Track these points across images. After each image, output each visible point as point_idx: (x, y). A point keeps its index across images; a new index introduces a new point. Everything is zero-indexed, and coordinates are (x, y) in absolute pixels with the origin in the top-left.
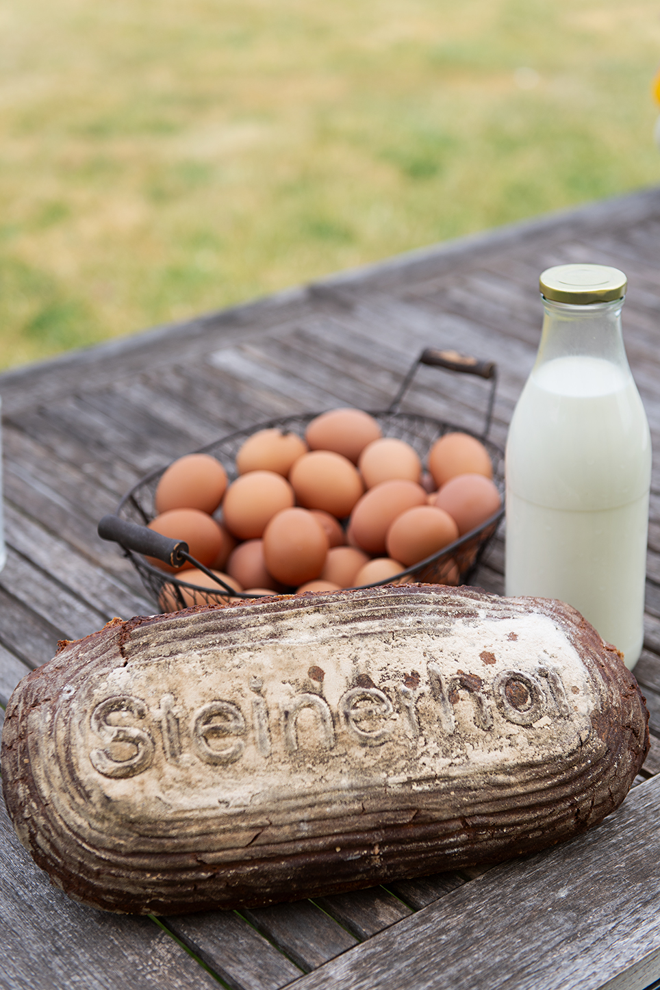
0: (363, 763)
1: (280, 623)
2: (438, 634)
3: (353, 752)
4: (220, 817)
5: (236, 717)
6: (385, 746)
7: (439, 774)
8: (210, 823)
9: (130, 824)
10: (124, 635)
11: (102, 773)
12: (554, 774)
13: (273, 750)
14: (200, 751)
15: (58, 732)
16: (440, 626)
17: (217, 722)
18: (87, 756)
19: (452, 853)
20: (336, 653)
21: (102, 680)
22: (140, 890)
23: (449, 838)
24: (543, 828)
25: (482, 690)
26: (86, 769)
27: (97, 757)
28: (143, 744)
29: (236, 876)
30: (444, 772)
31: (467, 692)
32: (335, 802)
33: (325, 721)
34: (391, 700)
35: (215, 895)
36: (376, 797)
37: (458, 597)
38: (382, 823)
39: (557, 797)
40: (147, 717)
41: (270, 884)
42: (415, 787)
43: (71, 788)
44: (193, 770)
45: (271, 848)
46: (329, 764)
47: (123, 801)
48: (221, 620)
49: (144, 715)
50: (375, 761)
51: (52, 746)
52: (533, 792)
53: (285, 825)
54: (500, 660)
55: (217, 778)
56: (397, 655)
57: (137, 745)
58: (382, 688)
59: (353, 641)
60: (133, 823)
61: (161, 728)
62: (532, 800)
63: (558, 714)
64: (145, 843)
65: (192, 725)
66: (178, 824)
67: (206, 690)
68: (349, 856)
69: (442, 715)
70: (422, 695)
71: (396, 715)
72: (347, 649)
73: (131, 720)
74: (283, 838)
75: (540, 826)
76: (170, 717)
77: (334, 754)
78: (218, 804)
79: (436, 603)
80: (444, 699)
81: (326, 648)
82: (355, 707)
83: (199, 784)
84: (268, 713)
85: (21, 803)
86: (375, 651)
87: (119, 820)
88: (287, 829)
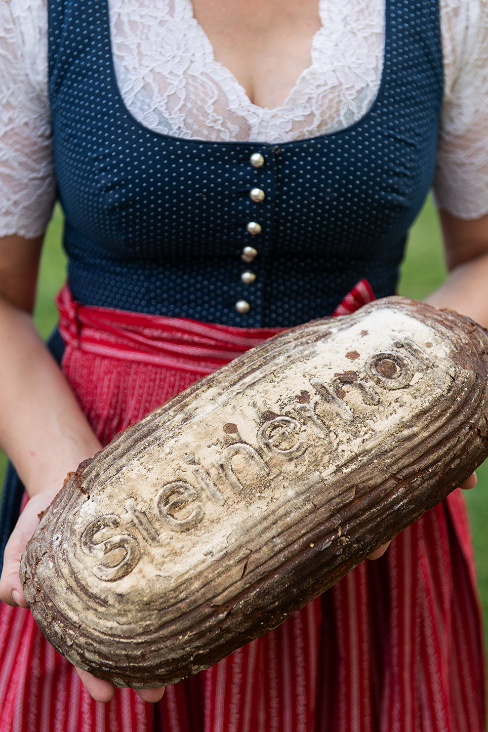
0: (297, 472)
1: (186, 409)
2: (307, 357)
3: (285, 468)
4: (211, 566)
5: (186, 489)
6: (307, 452)
7: (358, 452)
8: (206, 574)
9: (147, 605)
10: (79, 479)
11: (108, 581)
12: (444, 411)
13: (225, 497)
14: (172, 525)
15: (62, 570)
16: (306, 352)
17: (174, 499)
18: (91, 574)
19: (400, 507)
20: (237, 407)
21: (77, 517)
22: (181, 652)
23: (391, 496)
24: (459, 456)
25: (359, 379)
26: (95, 584)
27: (99, 571)
28: (127, 543)
29: (246, 604)
30: (361, 449)
31: (349, 385)
32: (291, 512)
33: (253, 457)
34: (295, 419)
35: (239, 627)
36: (320, 492)
37: (311, 328)
38: (335, 509)
39: (456, 426)
40: (121, 523)
41: (276, 598)
42: (345, 471)
43: (91, 604)
44: (173, 542)
45: (261, 569)
46: (272, 486)
47: (133, 591)
48: (143, 429)
49: (118, 523)
50: (305, 467)
51: (63, 583)
52: (436, 432)
53: (263, 547)
54: (362, 352)
55: (194, 538)
56: (284, 386)
57: (124, 547)
58: (284, 414)
59: (246, 393)
60: (149, 604)
61: (135, 525)
62: (438, 437)
63: (425, 367)
64: (165, 614)
65: (156, 511)
66: (183, 587)
67: (155, 481)
68: (323, 546)
69: (339, 410)
70: (316, 403)
71: (304, 427)
72: (244, 401)
73: (111, 532)
74: (266, 557)
75: (455, 455)
76: (137, 514)
77: (272, 477)
78: (205, 557)
79: (295, 339)
80: (333, 398)
81: (229, 408)
82: (270, 437)
83: (183, 550)
84: (208, 474)
85: (62, 636)
86: (266, 392)
87: (137, 607)
88: (265, 549)
